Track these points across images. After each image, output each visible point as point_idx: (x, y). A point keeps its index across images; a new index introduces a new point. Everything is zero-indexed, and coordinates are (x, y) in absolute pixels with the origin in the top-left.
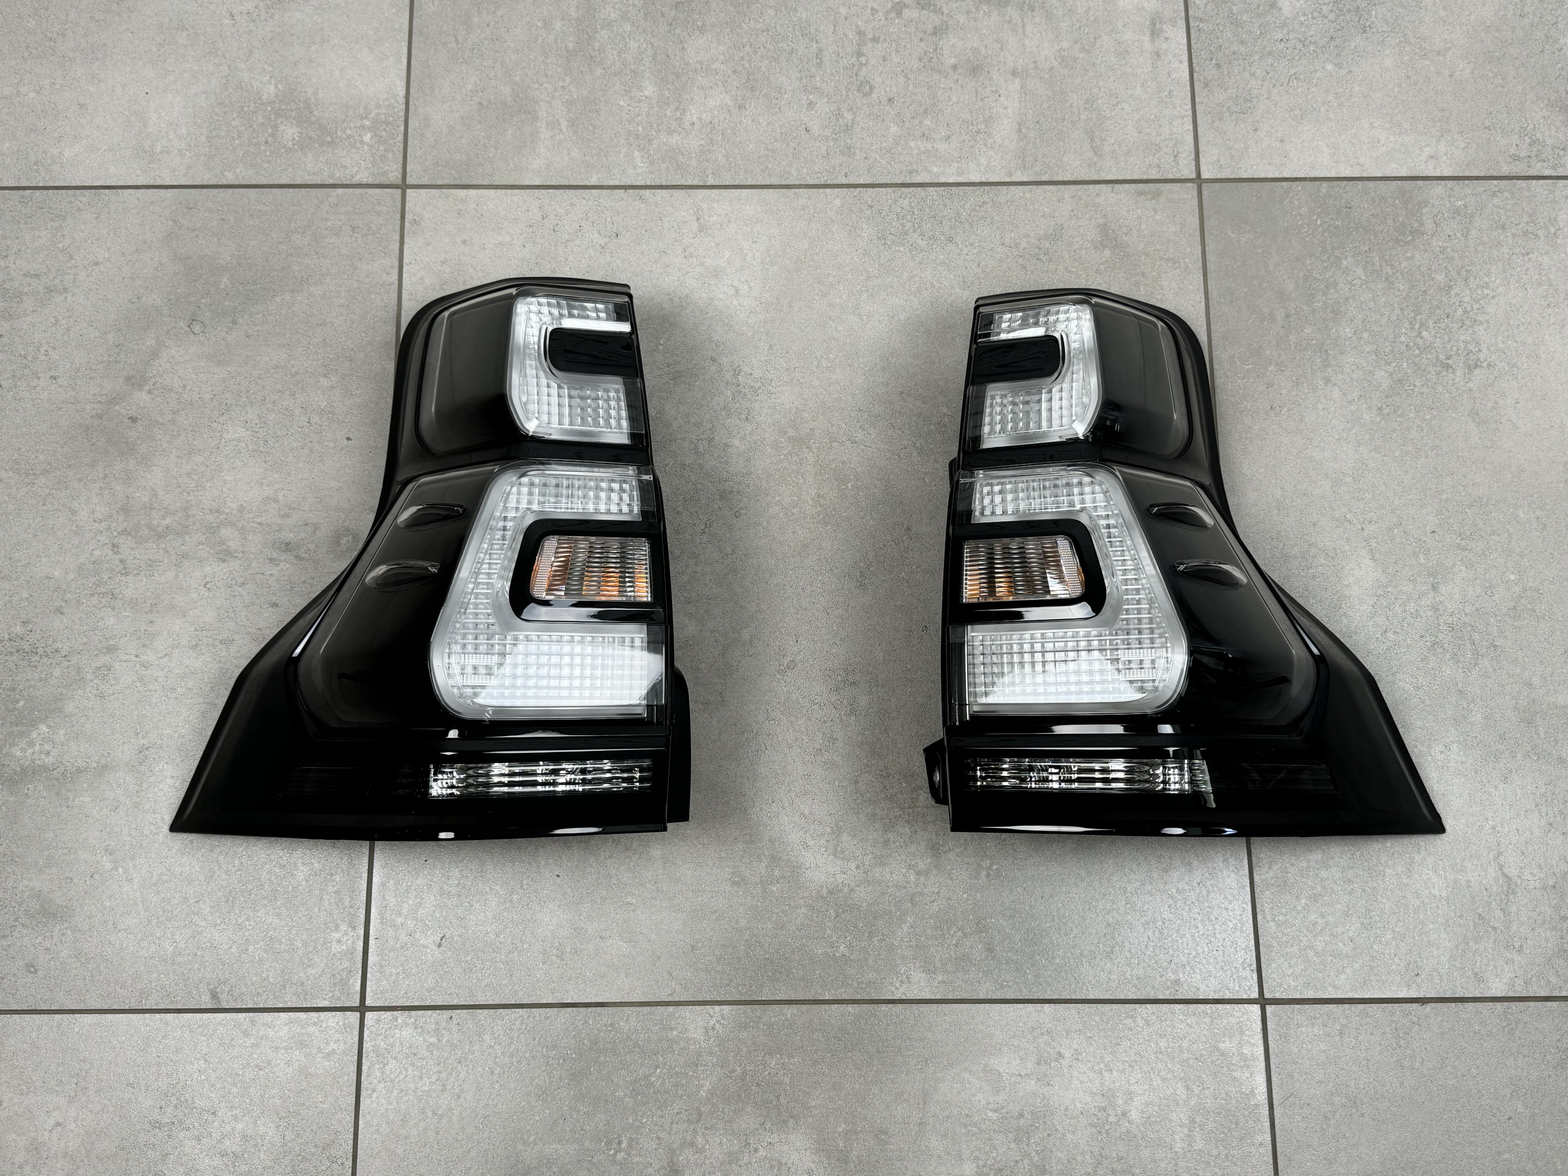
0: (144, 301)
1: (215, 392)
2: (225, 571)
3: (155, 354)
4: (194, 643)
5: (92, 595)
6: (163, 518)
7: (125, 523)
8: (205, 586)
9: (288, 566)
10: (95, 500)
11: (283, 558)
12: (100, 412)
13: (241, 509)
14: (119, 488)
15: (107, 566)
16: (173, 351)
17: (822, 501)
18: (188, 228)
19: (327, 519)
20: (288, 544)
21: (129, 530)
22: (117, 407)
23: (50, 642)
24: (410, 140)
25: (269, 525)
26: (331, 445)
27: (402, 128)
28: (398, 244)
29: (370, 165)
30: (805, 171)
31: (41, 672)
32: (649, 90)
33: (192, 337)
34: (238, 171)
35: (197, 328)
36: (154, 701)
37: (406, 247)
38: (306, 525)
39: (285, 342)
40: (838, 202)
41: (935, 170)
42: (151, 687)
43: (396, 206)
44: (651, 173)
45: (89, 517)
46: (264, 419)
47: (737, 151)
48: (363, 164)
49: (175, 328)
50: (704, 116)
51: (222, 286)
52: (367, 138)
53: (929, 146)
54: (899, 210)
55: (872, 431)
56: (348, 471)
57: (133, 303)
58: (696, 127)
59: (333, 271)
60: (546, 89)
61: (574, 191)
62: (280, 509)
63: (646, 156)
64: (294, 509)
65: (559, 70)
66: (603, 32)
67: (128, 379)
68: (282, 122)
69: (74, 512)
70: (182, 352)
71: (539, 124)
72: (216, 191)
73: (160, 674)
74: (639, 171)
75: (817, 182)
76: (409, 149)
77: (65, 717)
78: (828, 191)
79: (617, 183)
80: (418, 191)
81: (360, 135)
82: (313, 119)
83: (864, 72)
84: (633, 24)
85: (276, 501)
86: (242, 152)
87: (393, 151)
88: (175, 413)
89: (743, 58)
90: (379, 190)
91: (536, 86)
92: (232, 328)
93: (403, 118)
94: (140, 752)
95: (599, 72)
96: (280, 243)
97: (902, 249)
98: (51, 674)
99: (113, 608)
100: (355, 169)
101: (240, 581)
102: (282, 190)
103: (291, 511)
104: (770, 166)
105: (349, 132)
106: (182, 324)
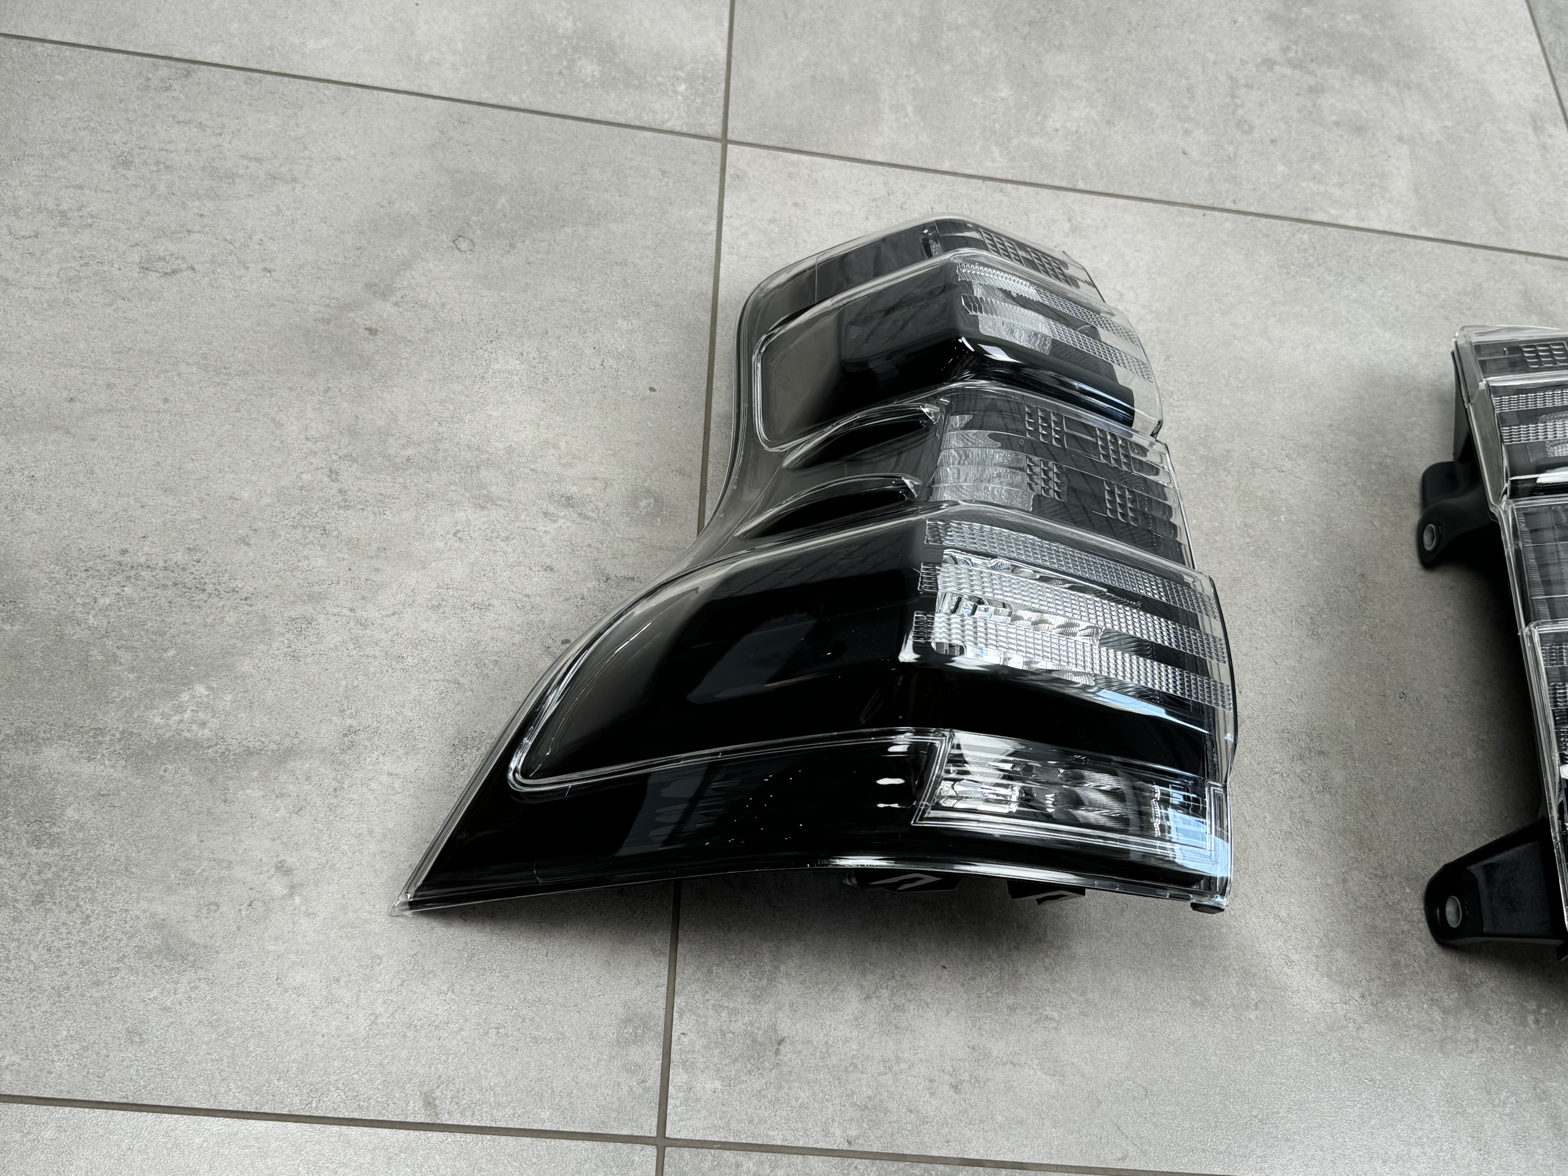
0: (396, 206)
1: (483, 316)
2: (483, 519)
3: (406, 265)
4: (435, 603)
5: (295, 527)
6: (404, 447)
7: (350, 448)
8: (455, 534)
9: (568, 524)
10: (310, 414)
11: (563, 514)
12: (327, 316)
13: (510, 450)
14: (345, 405)
15: (321, 494)
16: (431, 264)
17: (1250, 531)
18: (459, 142)
19: (622, 476)
20: (569, 498)
21: (354, 455)
22: (352, 315)
23: (226, 578)
24: (732, 98)
25: (545, 473)
26: (631, 393)
27: (723, 86)
28: (717, 196)
29: (684, 115)
30: (1187, 191)
31: (208, 616)
32: (1005, 92)
33: (457, 253)
34: (524, 95)
35: (464, 245)
36: (372, 669)
37: (726, 200)
38: (596, 479)
39: (575, 275)
40: (1228, 225)
41: (1333, 212)
42: (369, 651)
43: (715, 158)
44: (1013, 168)
45: (300, 434)
46: (543, 355)
47: (1108, 162)
48: (676, 113)
49: (435, 240)
50: (1069, 125)
51: (499, 207)
52: (682, 88)
53: (1322, 189)
54: (1299, 243)
55: (1301, 461)
56: (651, 425)
57: (382, 207)
58: (1060, 133)
59: (637, 211)
60: (888, 74)
61: (923, 174)
62: (560, 458)
63: (1005, 152)
64: (579, 458)
65: (903, 60)
66: (950, 34)
67: (369, 286)
68: (580, 58)
69: (279, 425)
70: (443, 267)
71: (881, 105)
72: (495, 111)
73: (383, 636)
74: (999, 165)
75: (1202, 203)
76: (730, 107)
77: (236, 678)
78: (1216, 213)
79: (974, 173)
80: (742, 148)
81: (673, 85)
82: (617, 60)
83: (1240, 112)
84: (983, 32)
85: (556, 447)
86: (529, 79)
87: (711, 106)
88: (428, 332)
89: (1106, 80)
90: (695, 141)
91: (877, 70)
92: (509, 252)
93: (724, 77)
94: (345, 735)
95: (948, 68)
96: (574, 174)
97: (1308, 280)
98: (222, 620)
99: (323, 547)
100: (667, 116)
101: (503, 534)
102: (578, 123)
103: (576, 461)
104: (1147, 181)
105: (659, 79)
106: (444, 237)
